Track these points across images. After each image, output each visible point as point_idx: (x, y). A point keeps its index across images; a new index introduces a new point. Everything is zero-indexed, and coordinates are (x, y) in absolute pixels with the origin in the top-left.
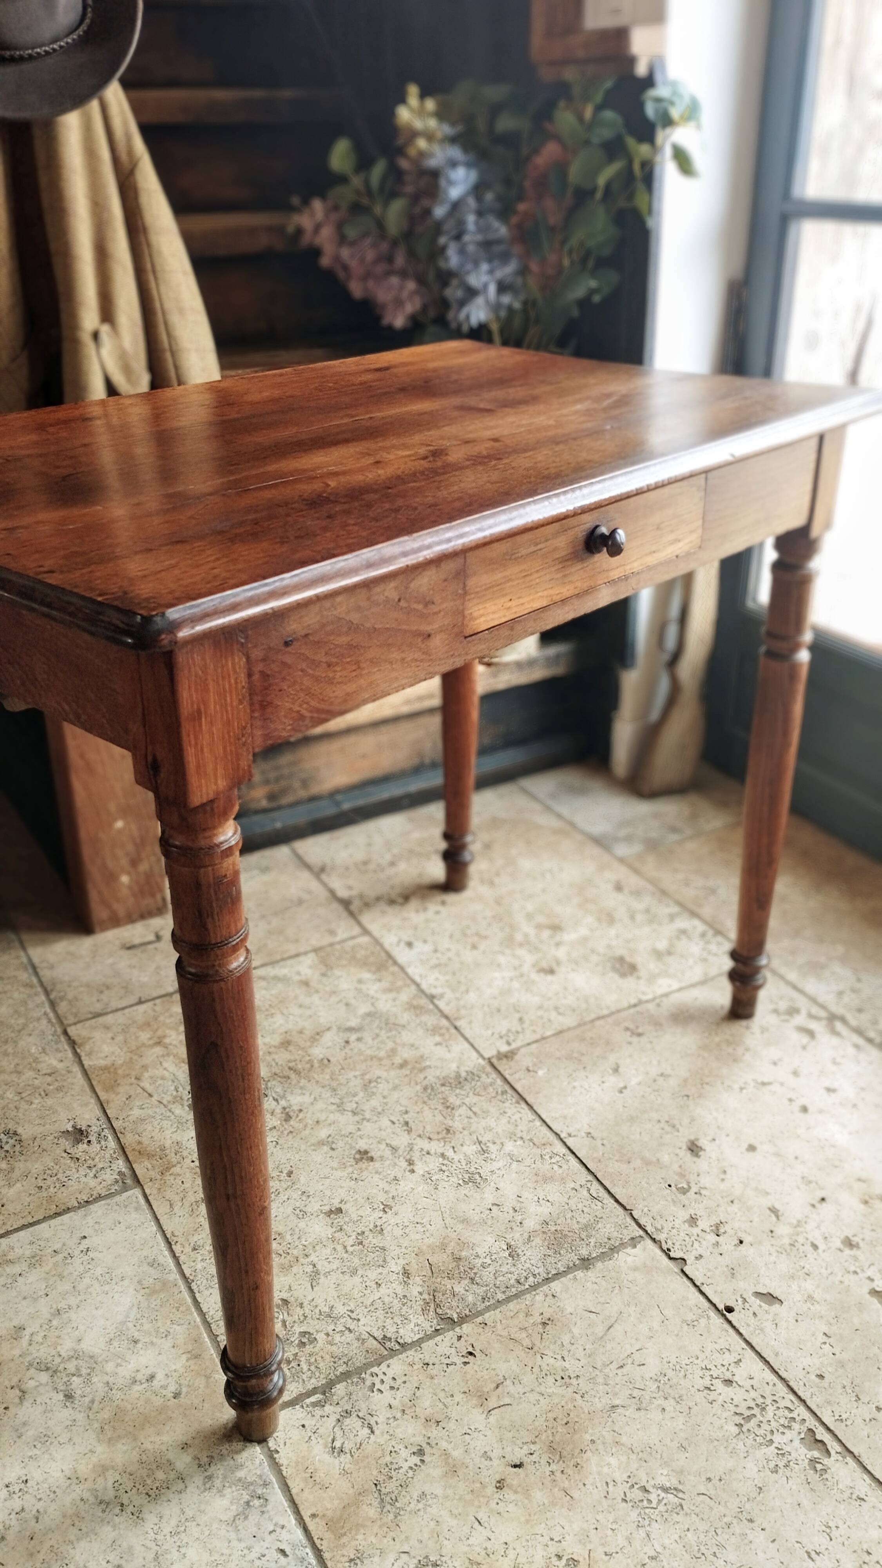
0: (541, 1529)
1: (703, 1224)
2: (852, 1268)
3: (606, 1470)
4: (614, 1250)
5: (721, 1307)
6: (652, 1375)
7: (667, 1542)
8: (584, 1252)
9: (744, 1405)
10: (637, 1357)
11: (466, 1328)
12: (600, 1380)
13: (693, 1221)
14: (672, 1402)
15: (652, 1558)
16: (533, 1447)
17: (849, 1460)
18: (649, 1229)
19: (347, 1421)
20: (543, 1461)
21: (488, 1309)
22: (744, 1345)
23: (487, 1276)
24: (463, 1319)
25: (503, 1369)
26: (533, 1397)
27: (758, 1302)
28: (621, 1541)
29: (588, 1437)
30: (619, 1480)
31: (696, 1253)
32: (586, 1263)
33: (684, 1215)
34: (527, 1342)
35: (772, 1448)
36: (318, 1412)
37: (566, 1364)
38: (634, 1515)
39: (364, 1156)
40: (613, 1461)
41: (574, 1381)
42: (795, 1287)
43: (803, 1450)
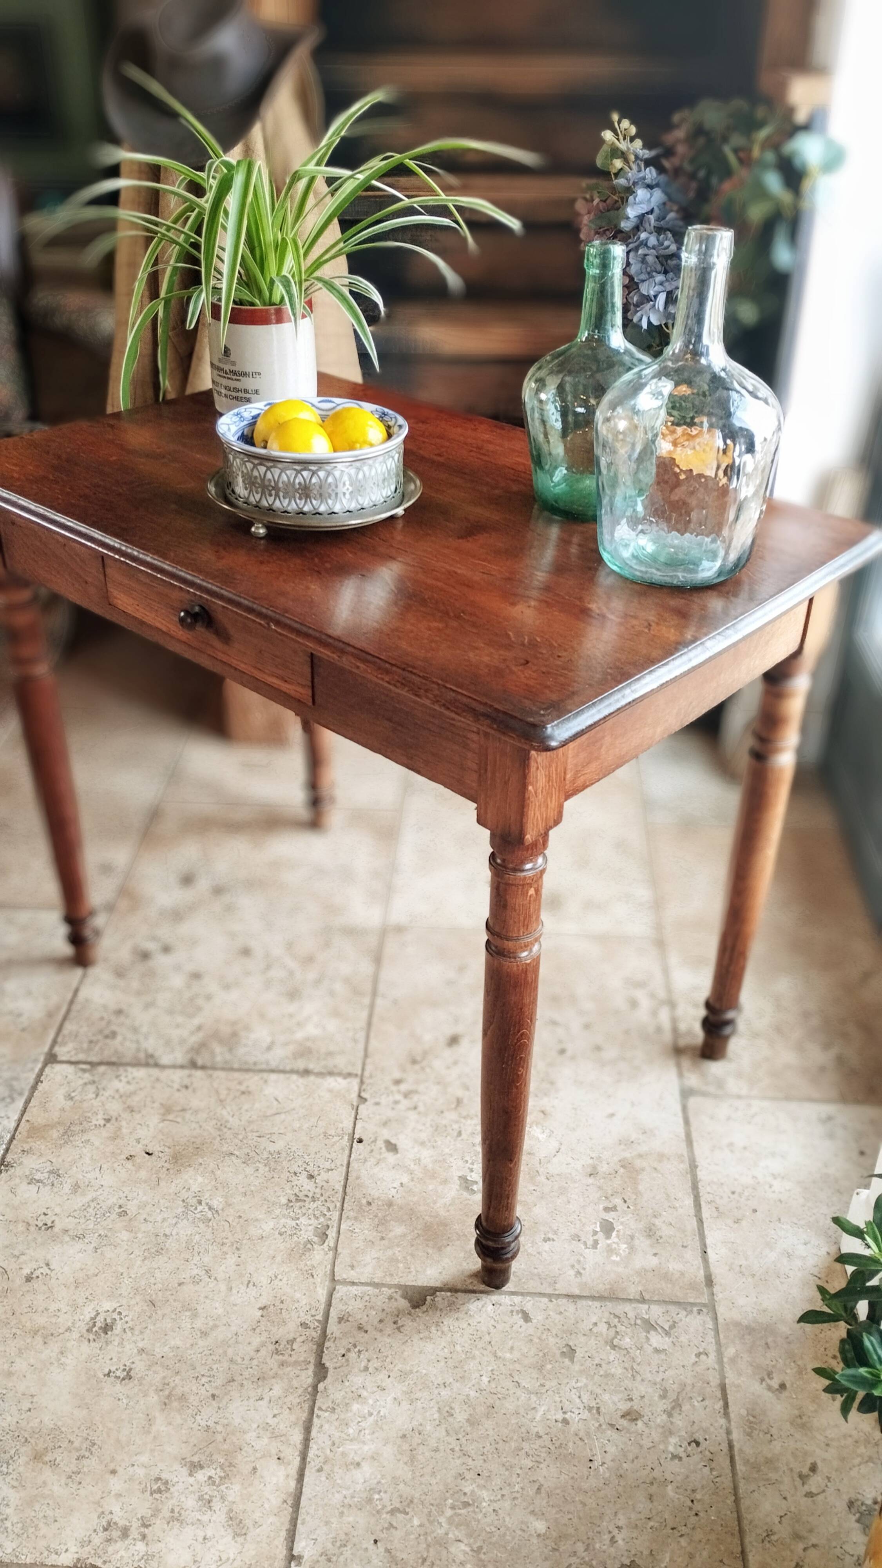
0: (126, 1190)
1: (403, 1087)
2: (467, 1158)
3: (191, 1181)
4: (331, 1074)
5: (357, 1136)
6: (272, 1150)
7: (182, 1232)
8: (311, 1066)
9: (306, 1193)
10: (274, 1138)
11: (199, 1073)
12: (240, 1137)
13: (398, 1082)
14: (267, 1169)
15: (165, 1235)
16: (167, 1149)
17: (331, 1253)
18: (367, 1074)
19: (89, 1086)
20: (164, 1159)
21: (223, 1069)
22: (345, 1163)
23: (241, 1051)
24: (203, 1068)
25: (195, 1102)
26: (194, 1125)
27: (383, 1146)
28: (159, 1219)
29: (201, 1161)
30: (192, 1189)
31: (377, 1100)
32: (306, 1072)
33: (397, 1075)
34: (222, 1097)
35: (294, 1223)
36: (80, 1074)
37: (231, 1119)
38: (180, 1210)
39: (246, 952)
40: (200, 1179)
41: (225, 1130)
42: (416, 1150)
43: (311, 1234)
